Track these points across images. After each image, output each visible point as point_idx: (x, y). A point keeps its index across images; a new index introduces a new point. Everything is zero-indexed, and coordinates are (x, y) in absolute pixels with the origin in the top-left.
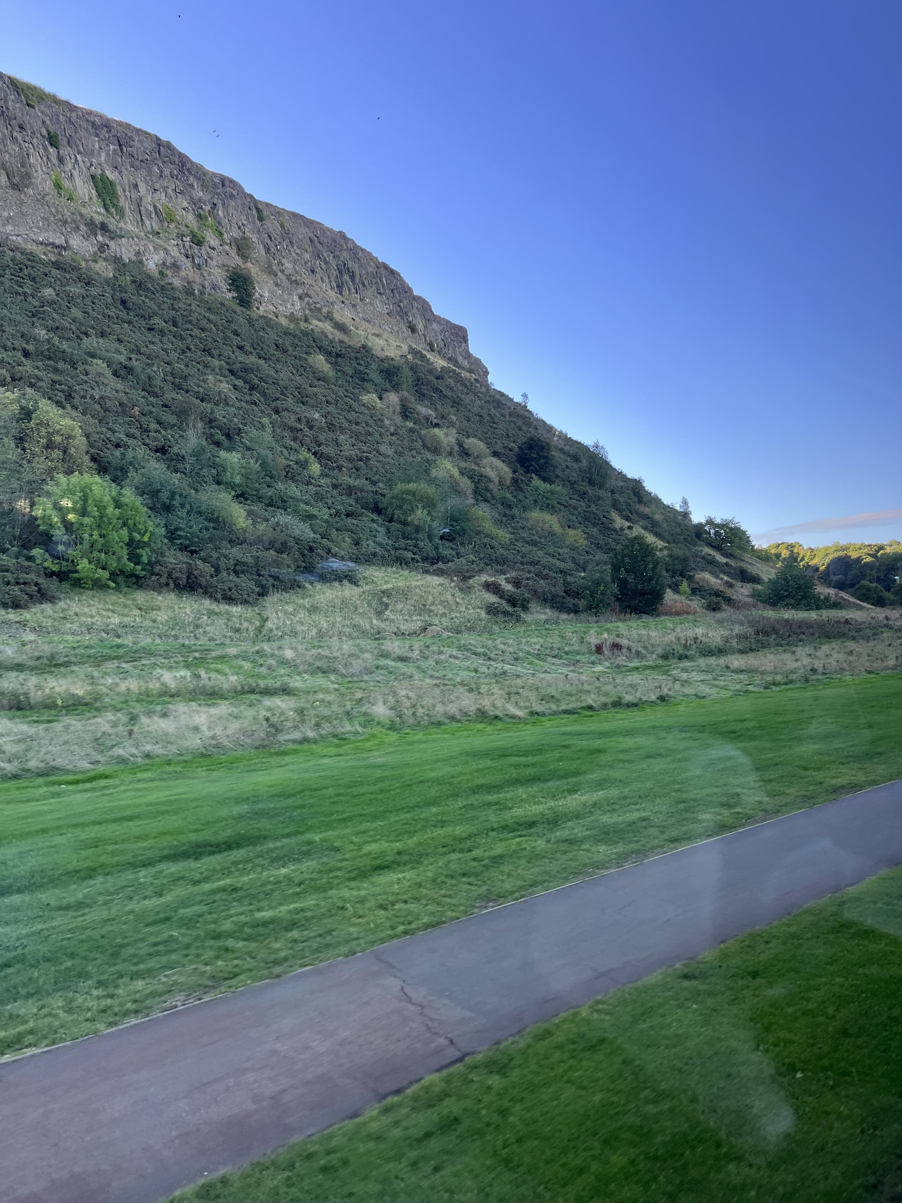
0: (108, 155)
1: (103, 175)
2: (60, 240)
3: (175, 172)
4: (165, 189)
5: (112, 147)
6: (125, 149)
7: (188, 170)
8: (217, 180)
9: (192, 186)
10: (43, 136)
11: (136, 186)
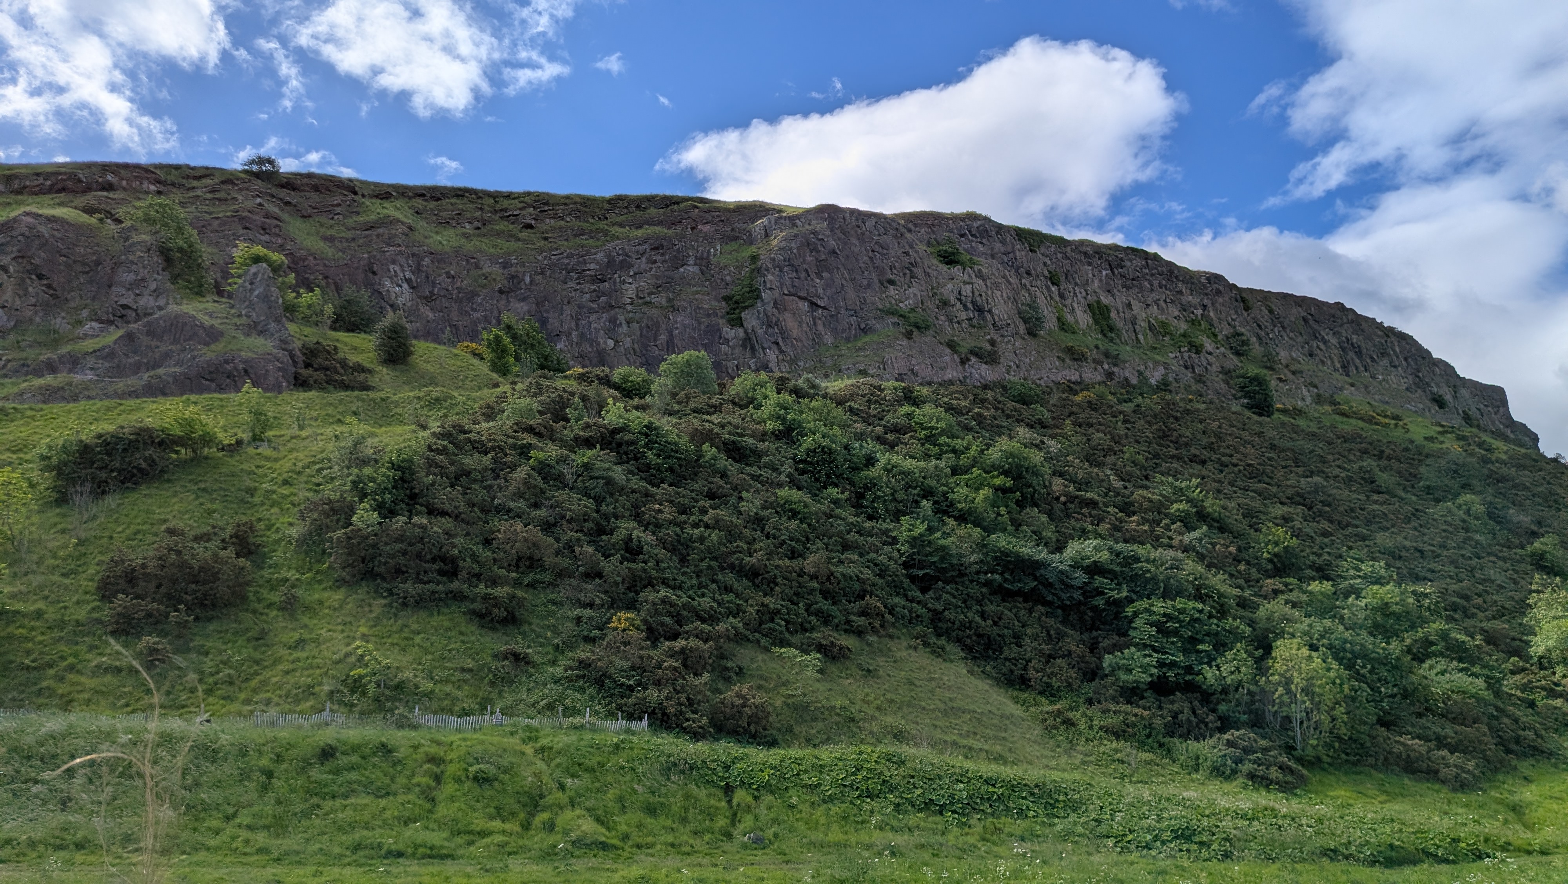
0: (1101, 280)
1: (1099, 302)
2: (1075, 377)
3: (1164, 282)
4: (1156, 302)
5: (1104, 273)
6: (1116, 271)
7: (1176, 277)
8: (1203, 280)
9: (1180, 292)
10: (1046, 277)
11: (1129, 305)
